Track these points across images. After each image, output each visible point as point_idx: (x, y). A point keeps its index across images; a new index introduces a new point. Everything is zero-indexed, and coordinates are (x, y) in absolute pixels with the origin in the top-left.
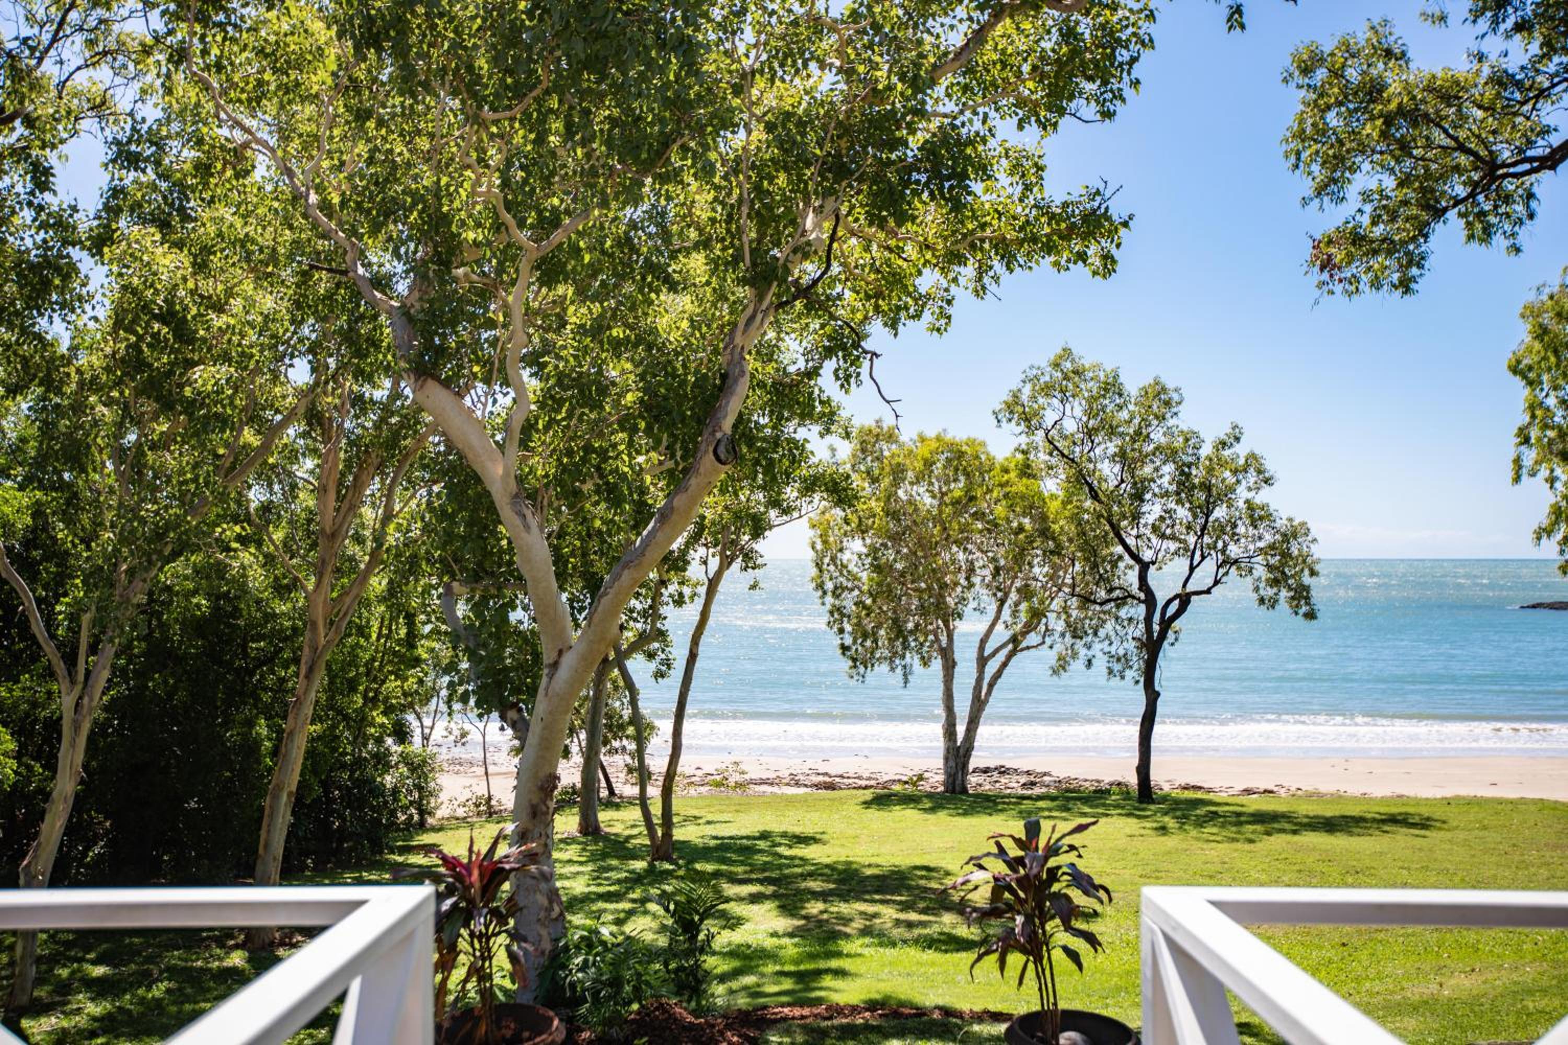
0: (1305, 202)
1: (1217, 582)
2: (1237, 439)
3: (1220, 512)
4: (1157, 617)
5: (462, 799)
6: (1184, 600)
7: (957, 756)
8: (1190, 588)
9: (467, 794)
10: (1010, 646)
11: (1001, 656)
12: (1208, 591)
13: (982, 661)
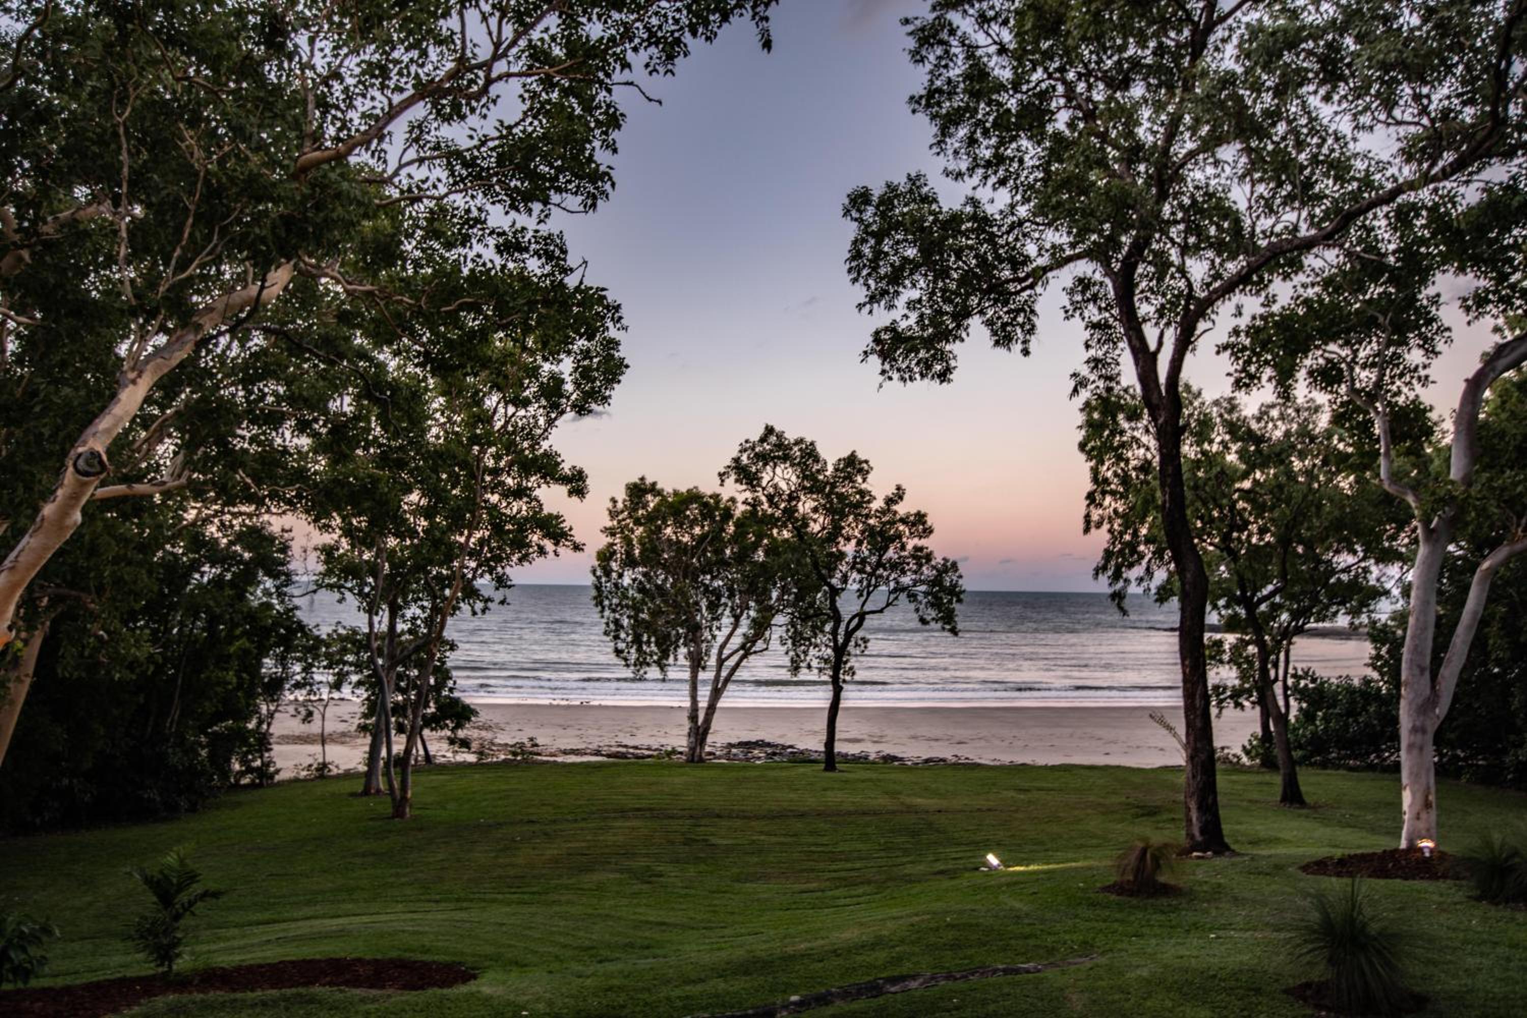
0: (860, 306)
1: (888, 605)
2: (901, 498)
3: (891, 553)
4: (841, 630)
5: (305, 765)
6: (861, 616)
7: (697, 734)
8: (867, 608)
9: (310, 761)
10: (742, 652)
11: (735, 658)
12: (881, 611)
13: (721, 662)
